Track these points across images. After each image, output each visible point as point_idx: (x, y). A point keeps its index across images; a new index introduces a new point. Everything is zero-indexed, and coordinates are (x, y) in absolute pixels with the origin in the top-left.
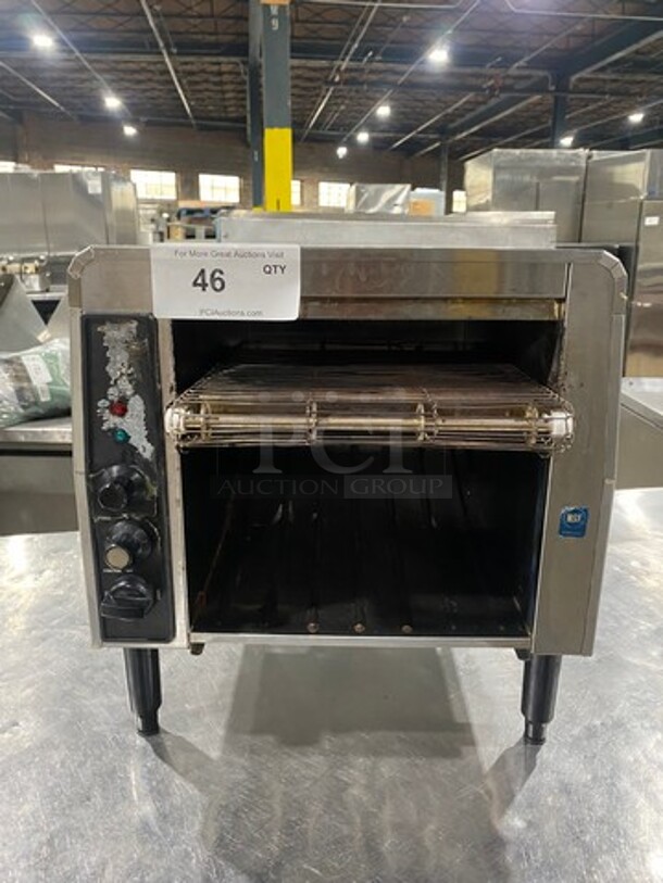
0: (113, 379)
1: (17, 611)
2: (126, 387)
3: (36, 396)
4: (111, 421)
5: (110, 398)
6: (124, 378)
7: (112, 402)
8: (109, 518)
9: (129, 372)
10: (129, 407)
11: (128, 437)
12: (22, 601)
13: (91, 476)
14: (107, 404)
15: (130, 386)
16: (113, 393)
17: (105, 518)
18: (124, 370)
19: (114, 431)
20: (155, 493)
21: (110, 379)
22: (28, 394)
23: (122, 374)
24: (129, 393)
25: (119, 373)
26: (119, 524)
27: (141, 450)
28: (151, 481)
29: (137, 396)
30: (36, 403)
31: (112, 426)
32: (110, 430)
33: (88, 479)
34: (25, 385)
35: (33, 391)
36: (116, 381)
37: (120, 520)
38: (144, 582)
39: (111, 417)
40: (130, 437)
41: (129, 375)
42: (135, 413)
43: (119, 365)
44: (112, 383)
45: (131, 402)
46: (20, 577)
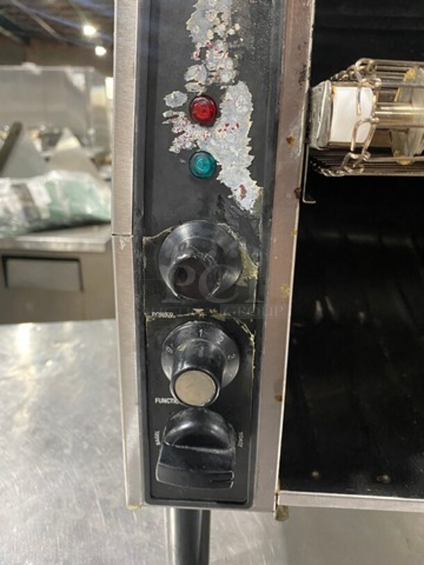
0: (199, 46)
1: (20, 407)
2: (223, 65)
3: (39, 214)
4: (188, 134)
5: (189, 87)
6: (221, 45)
7: (192, 96)
8: (171, 315)
9: (231, 32)
10: (224, 108)
11: (215, 168)
12: (25, 395)
13: (145, 239)
14: (184, 99)
15: (230, 64)
16: (196, 77)
17: (162, 315)
18: (221, 29)
19: (190, 154)
20: (255, 275)
21: (192, 47)
22: (32, 212)
23: (216, 36)
24: (226, 78)
25: (210, 35)
26: (189, 325)
27: (237, 194)
28: (250, 252)
29: (242, 85)
30: (39, 219)
31: (188, 146)
32: (184, 152)
33: (138, 245)
34: (30, 204)
35: (36, 209)
36: (203, 50)
37: (192, 319)
38: (221, 420)
39: (189, 128)
40: (220, 168)
41: (230, 39)
42: (235, 119)
43: (213, 18)
44: (195, 55)
45: (228, 96)
46: (24, 367)
